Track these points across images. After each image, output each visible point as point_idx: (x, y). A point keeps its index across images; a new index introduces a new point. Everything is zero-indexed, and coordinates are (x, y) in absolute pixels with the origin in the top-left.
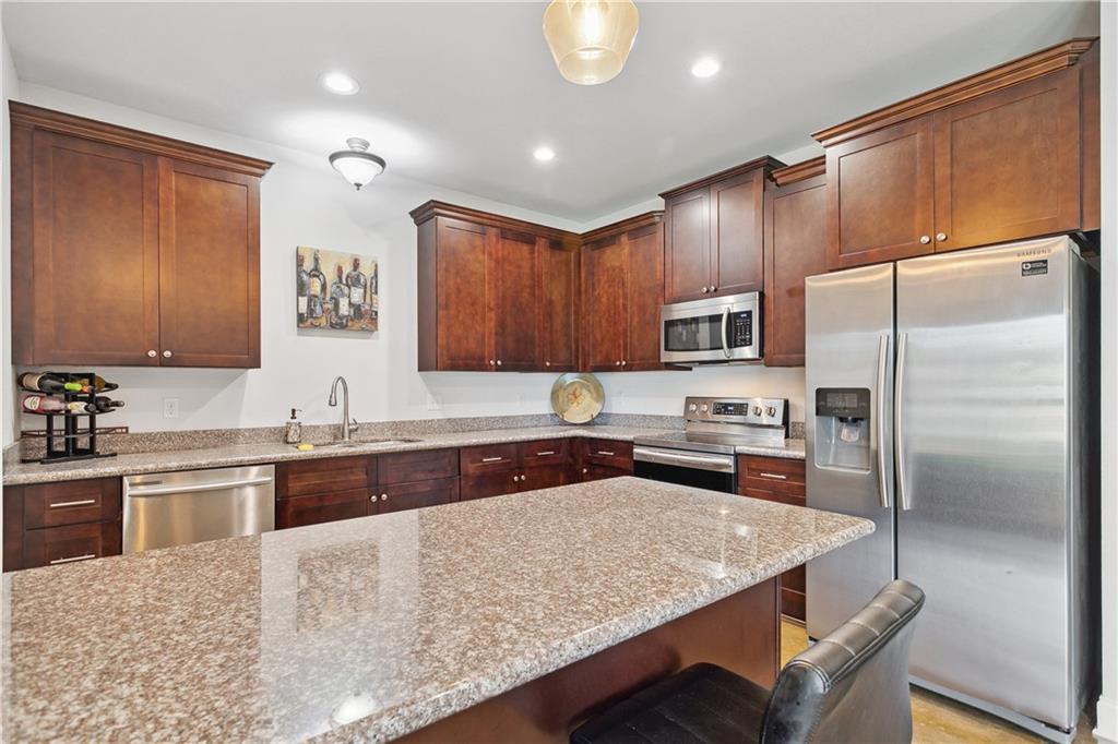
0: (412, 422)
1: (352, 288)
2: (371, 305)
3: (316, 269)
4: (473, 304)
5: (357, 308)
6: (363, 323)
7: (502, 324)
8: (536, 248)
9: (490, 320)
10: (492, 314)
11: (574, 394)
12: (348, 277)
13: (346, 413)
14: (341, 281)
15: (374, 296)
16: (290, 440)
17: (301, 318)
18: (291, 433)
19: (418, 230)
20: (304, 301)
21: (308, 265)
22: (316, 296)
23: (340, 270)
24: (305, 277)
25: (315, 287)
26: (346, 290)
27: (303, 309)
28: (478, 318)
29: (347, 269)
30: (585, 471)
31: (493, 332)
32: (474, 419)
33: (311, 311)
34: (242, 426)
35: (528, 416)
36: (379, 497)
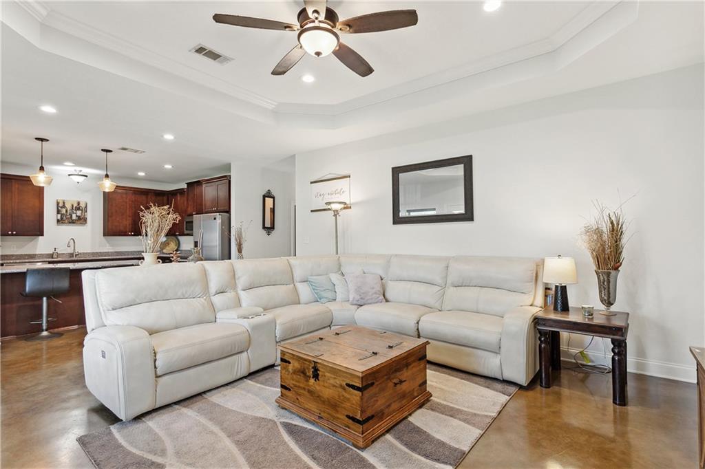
1: (77, 211)
2: (85, 216)
3: (64, 206)
4: (122, 215)
5: (79, 217)
6: (82, 222)
10: (130, 218)
11: (168, 243)
12: (75, 208)
13: (74, 250)
14: (73, 209)
15: (85, 213)
17: (58, 221)
18: (54, 255)
20: (59, 216)
21: (61, 205)
22: (64, 214)
23: (73, 206)
24: (60, 209)
25: (64, 211)
26: (75, 212)
27: (59, 218)
28: (124, 219)
29: (75, 205)
33: (62, 218)
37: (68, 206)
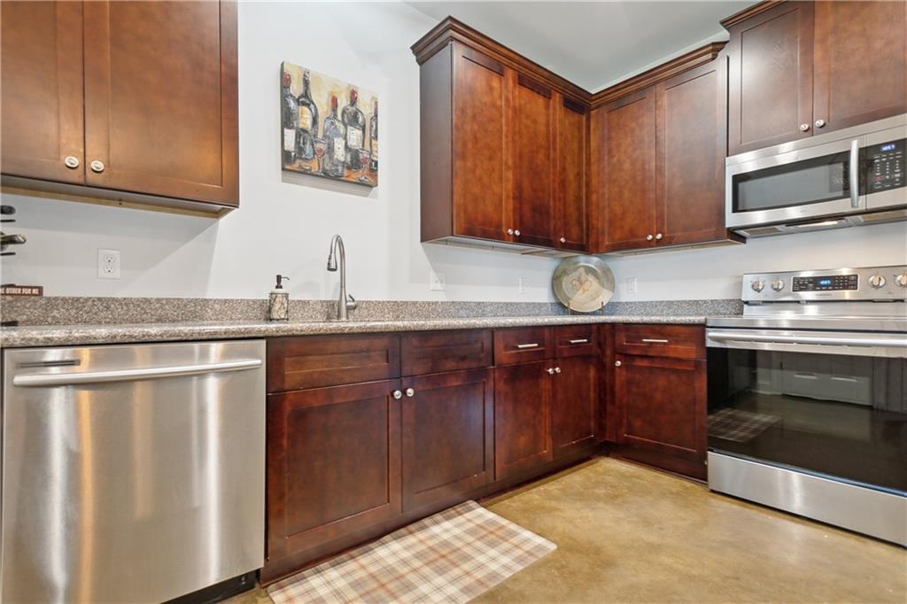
0: (414, 303)
1: (349, 128)
2: (371, 153)
3: (306, 94)
4: (491, 158)
5: (355, 154)
6: (361, 175)
7: (518, 187)
8: (551, 102)
9: (507, 180)
10: (510, 175)
11: (579, 279)
12: (344, 112)
13: (342, 285)
14: (335, 116)
15: (374, 142)
16: (275, 315)
17: (286, 156)
18: (277, 306)
19: (421, 70)
20: (290, 135)
21: (296, 89)
22: (305, 131)
23: (334, 101)
24: (292, 104)
25: (305, 120)
26: (342, 129)
27: (290, 145)
28: (496, 176)
29: (343, 102)
30: (619, 363)
31: (511, 195)
32: (479, 303)
33: (300, 150)
34: (211, 294)
35: (529, 304)
36: (404, 393)
37: (321, 100)
